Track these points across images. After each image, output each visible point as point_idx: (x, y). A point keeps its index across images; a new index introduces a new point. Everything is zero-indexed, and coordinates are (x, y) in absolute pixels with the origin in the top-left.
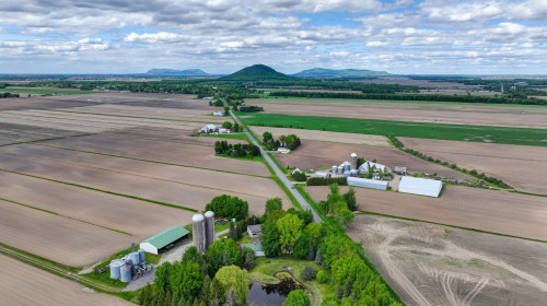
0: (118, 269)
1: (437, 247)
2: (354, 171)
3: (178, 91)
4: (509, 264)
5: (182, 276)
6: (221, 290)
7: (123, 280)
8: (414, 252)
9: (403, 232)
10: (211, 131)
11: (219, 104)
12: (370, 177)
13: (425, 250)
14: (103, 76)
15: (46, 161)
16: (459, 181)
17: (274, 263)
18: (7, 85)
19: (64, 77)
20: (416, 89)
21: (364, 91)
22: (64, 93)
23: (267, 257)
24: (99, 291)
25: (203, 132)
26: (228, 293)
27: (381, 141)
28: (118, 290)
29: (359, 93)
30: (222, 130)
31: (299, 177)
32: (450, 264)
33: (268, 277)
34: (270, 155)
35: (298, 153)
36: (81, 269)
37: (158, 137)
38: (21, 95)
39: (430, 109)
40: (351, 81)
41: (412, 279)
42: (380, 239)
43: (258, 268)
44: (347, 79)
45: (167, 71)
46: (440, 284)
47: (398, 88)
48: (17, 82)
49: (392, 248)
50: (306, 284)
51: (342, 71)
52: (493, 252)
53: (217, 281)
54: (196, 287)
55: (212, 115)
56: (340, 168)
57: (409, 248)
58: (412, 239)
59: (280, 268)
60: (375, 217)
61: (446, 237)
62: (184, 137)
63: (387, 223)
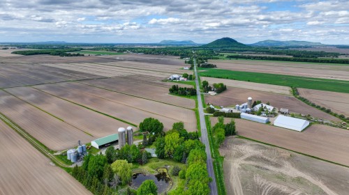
0: (70, 154)
1: (277, 165)
2: (248, 109)
3: (171, 54)
4: (325, 184)
6: (112, 173)
7: (72, 161)
8: (258, 167)
9: (259, 153)
10: (175, 79)
11: (191, 62)
12: (259, 114)
13: (267, 167)
14: (134, 45)
15: (76, 92)
16: (325, 122)
17: (161, 162)
18: (82, 49)
19: (113, 45)
20: (336, 55)
21: (294, 56)
22: (108, 54)
23: (158, 158)
24: (57, 165)
25: (170, 79)
27: (286, 90)
28: (66, 166)
29: (291, 57)
30: (181, 79)
31: (211, 111)
32: (278, 177)
33: (152, 170)
34: (202, 95)
35: (221, 95)
36: (56, 152)
37: (143, 81)
38: (85, 55)
39: (338, 70)
40: (290, 49)
41: (244, 185)
42: (240, 155)
43: (149, 164)
44: (287, 48)
45: (172, 42)
46: (261, 190)
47: (322, 54)
48: (87, 48)
49: (244, 162)
50: (173, 178)
51: (287, 42)
52: (317, 174)
53: (111, 168)
54: (100, 170)
55: (183, 69)
56: (241, 106)
57: (256, 164)
58: (262, 158)
59: (163, 166)
60: (246, 141)
61: (288, 159)
62: (158, 82)
63: (251, 145)
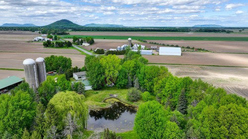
5: (7, 107)
6: (58, 117)
10: (40, 40)
11: (44, 33)
23: (95, 89)
25: (35, 40)
26: (67, 119)
27: (135, 41)
30: (47, 39)
33: (100, 103)
34: (78, 46)
50: (134, 104)
53: (52, 106)
55: (41, 36)
56: (122, 47)
59: (108, 96)
62: (23, 43)
